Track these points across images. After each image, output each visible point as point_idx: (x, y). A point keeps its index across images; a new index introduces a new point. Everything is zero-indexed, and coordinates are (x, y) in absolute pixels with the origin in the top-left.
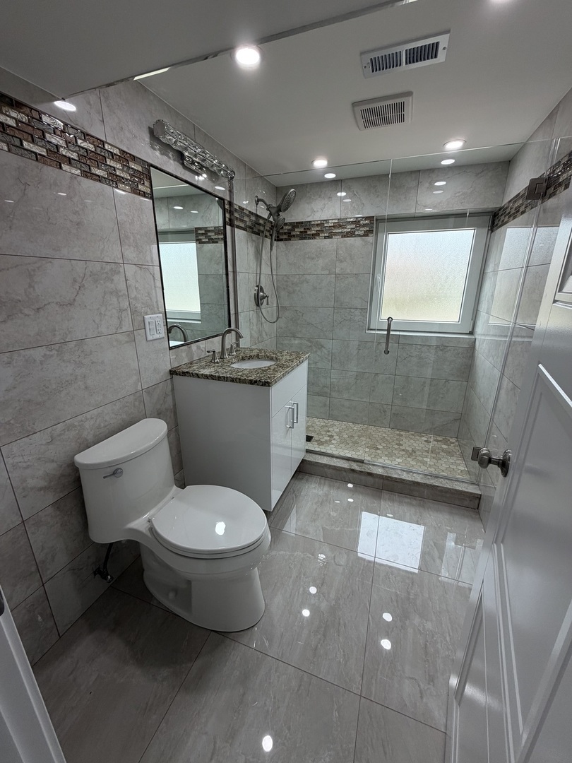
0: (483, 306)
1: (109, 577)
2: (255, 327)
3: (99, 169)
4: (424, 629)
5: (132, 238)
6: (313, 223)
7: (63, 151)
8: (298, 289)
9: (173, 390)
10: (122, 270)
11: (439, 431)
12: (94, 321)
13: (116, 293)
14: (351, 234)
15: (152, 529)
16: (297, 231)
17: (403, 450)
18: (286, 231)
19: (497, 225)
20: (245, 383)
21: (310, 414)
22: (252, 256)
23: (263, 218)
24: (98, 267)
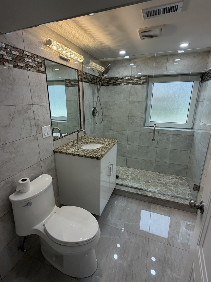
0: (198, 117)
1: (25, 251)
2: (92, 126)
3: (22, 63)
4: (172, 276)
5: (36, 93)
6: (119, 78)
7: (5, 57)
8: (112, 108)
9: (55, 159)
10: (31, 107)
11: (178, 174)
12: (19, 133)
13: (29, 119)
14: (136, 83)
15: (45, 230)
16: (112, 81)
17: (161, 183)
18: (107, 81)
19: (204, 80)
20: (88, 158)
21: (117, 165)
22: (91, 95)
23: (96, 76)
24: (21, 107)
